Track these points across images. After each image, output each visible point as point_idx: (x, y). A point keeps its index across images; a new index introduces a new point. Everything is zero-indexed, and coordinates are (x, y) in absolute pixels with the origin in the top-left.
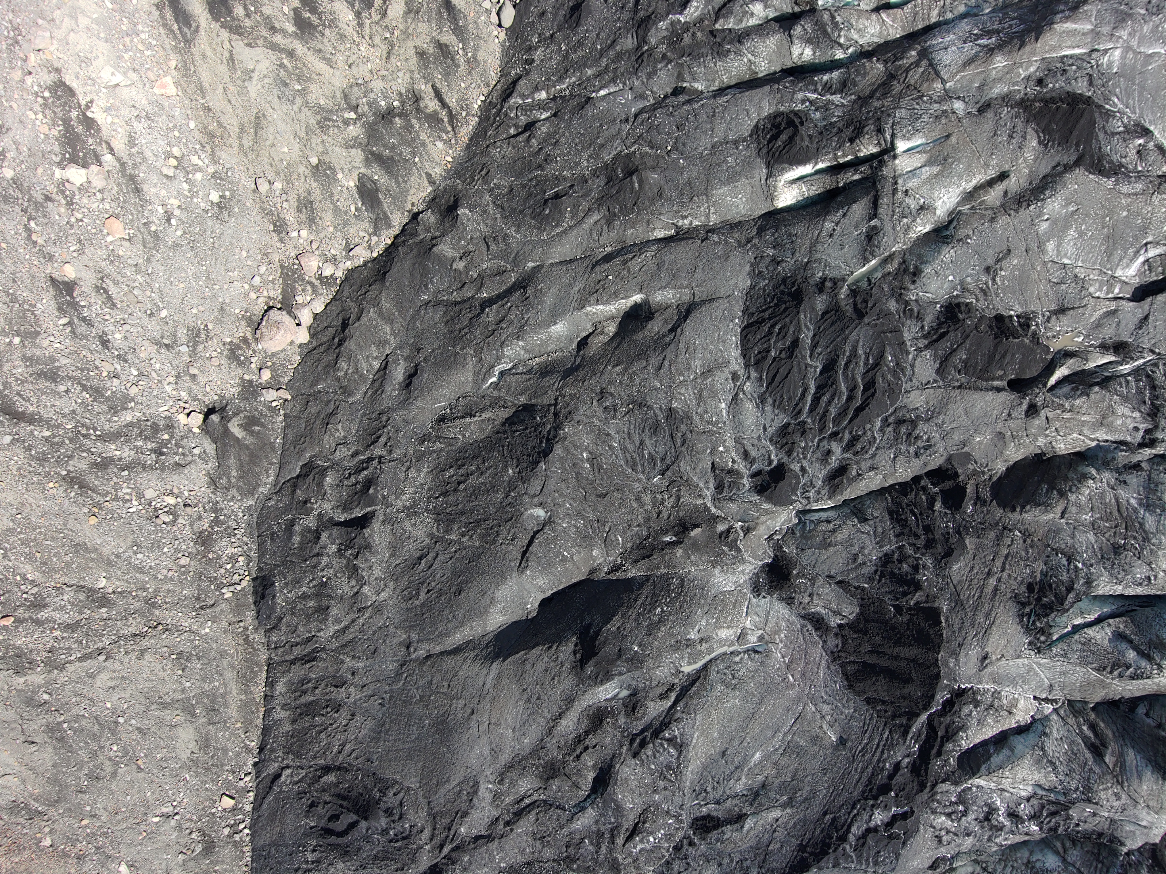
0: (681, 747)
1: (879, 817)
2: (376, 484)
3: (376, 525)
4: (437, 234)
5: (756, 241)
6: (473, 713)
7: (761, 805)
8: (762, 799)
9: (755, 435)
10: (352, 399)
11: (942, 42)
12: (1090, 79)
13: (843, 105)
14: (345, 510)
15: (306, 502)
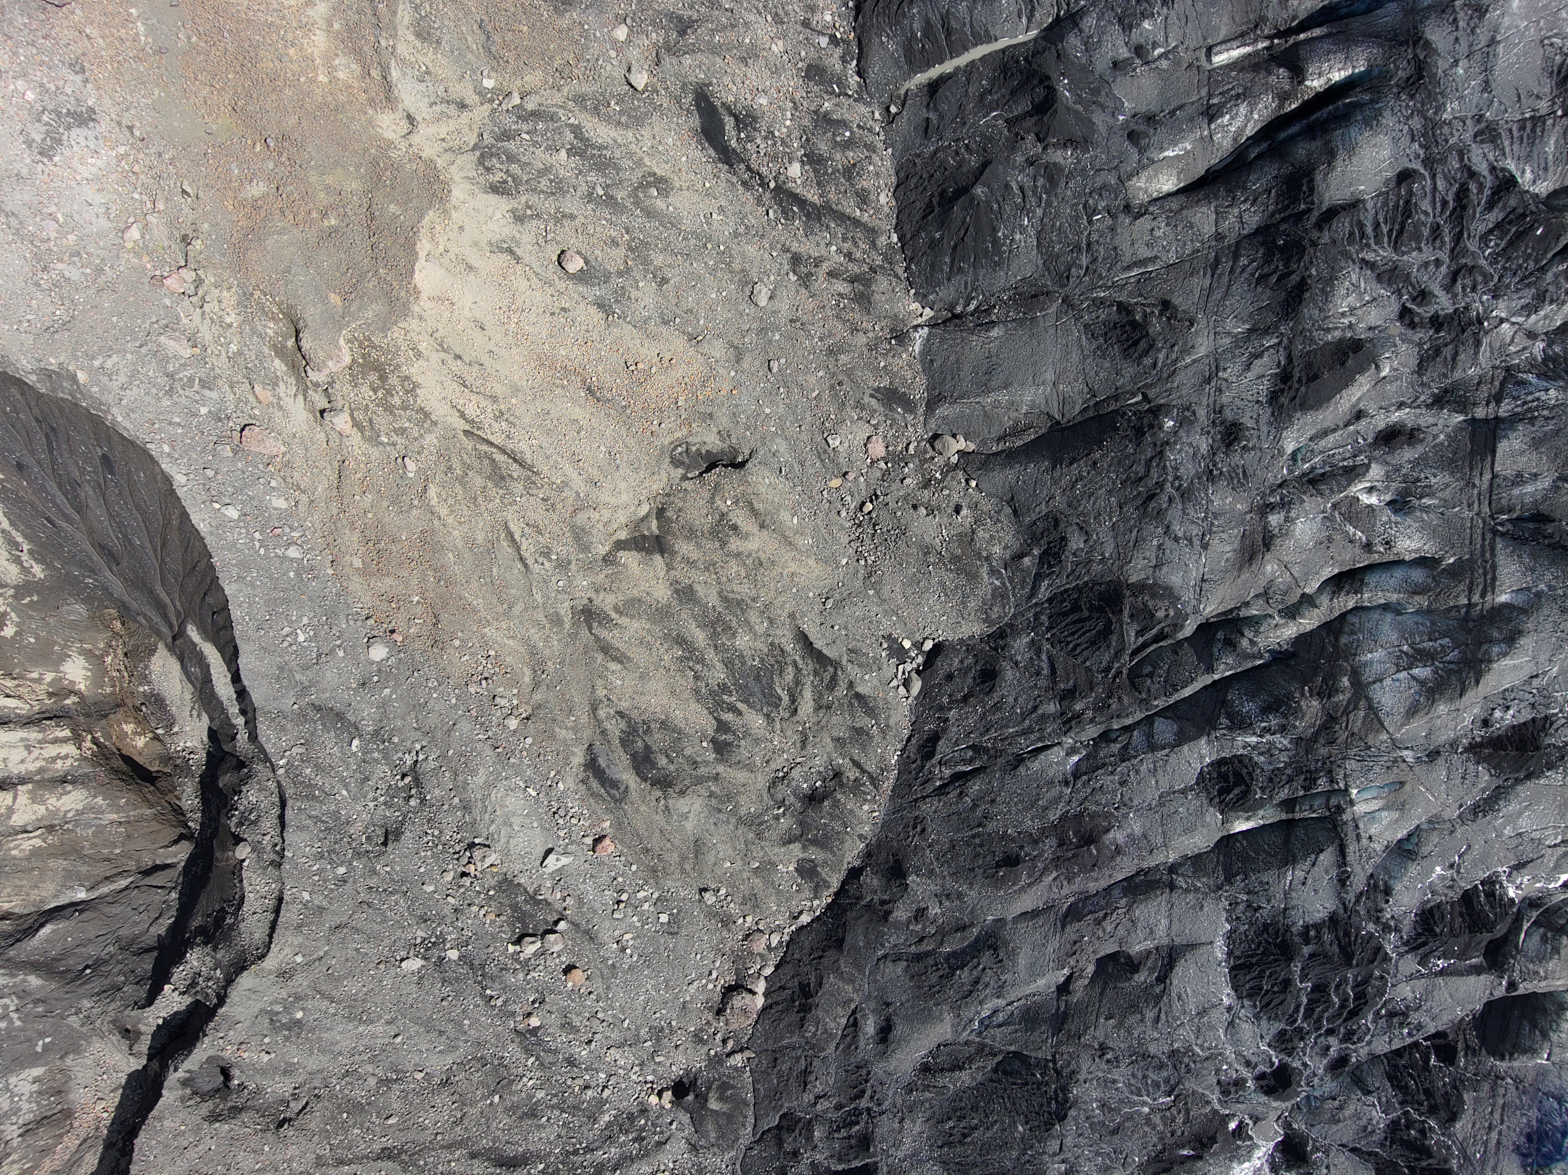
2: (873, 1138)
4: (886, 897)
5: (1226, 887)
9: (1254, 1045)
10: (823, 1054)
11: (1371, 662)
12: (1533, 705)
13: (1287, 749)
14: (840, 1160)
15: (795, 1154)
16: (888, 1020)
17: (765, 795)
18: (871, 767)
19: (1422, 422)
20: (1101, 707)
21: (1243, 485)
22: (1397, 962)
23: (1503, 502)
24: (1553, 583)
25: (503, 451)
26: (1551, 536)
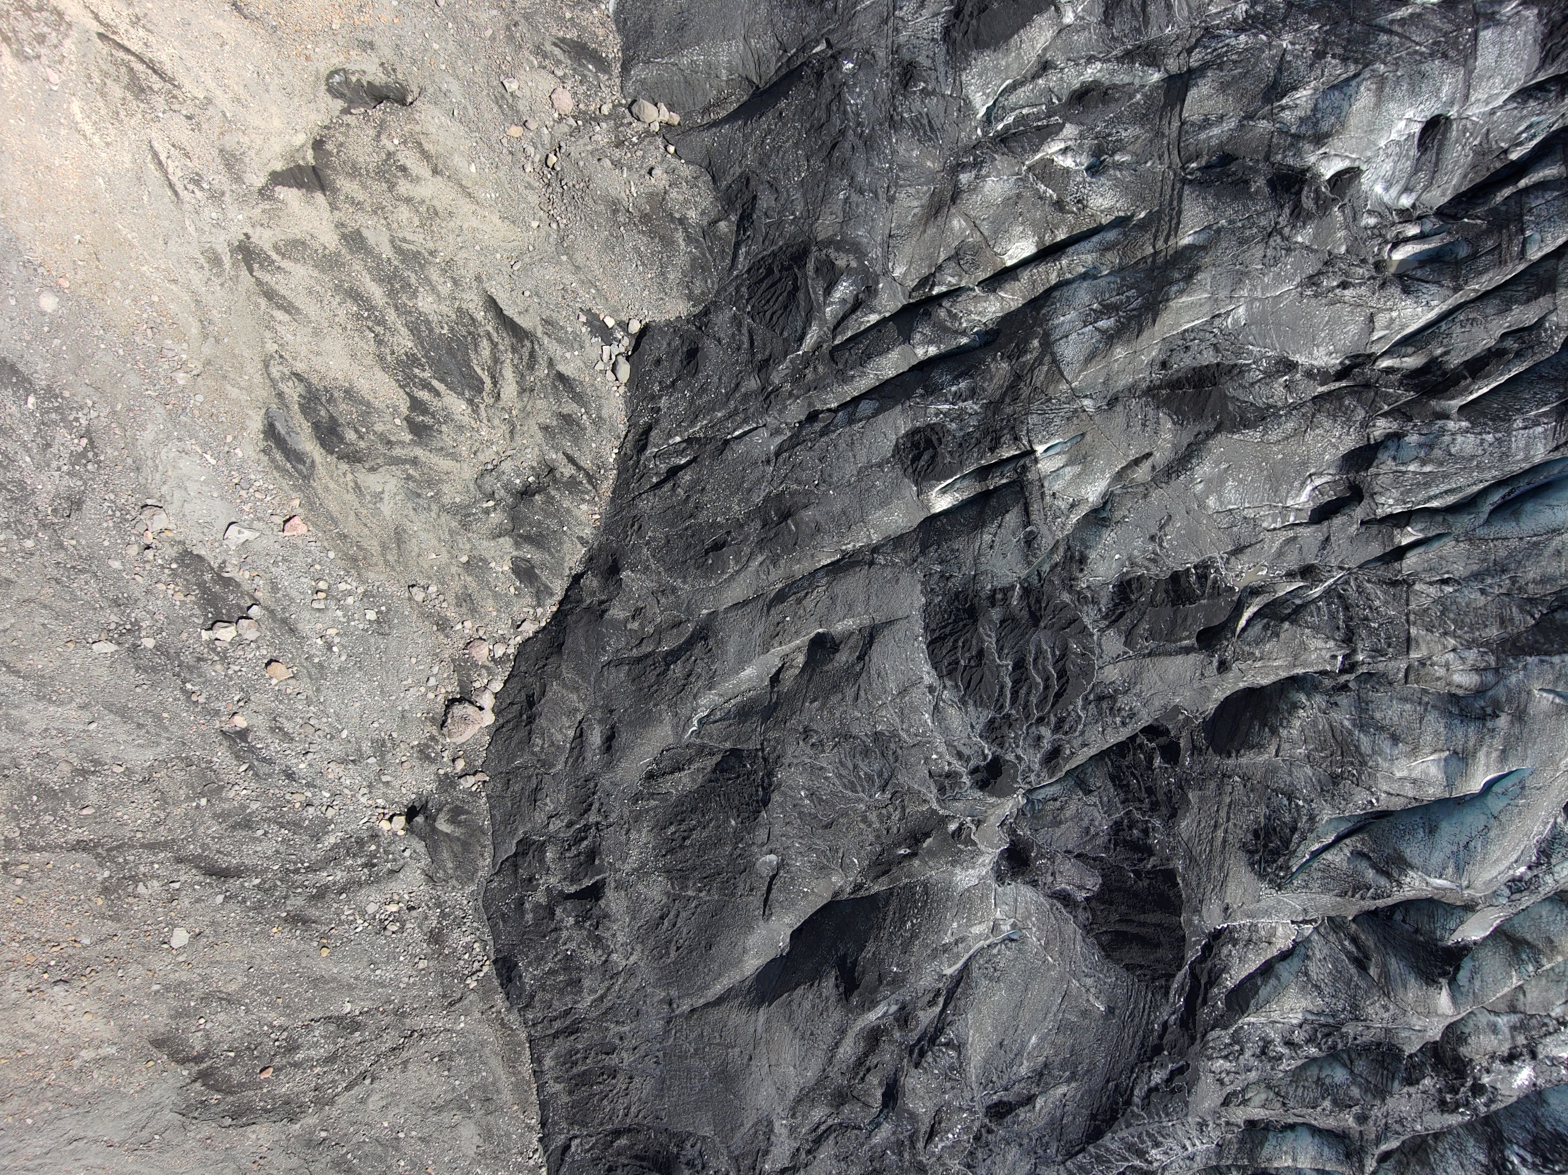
0: (959, 1047)
1: (1158, 1077)
2: (600, 853)
3: (610, 893)
4: (603, 597)
5: (921, 559)
6: (751, 1059)
7: (1047, 1084)
8: (1046, 1078)
9: (964, 735)
10: (553, 771)
11: (1063, 323)
12: (1216, 347)
13: (976, 413)
14: (573, 881)
15: (531, 879)
16: (613, 727)
17: (472, 486)
18: (586, 463)
19: (1118, 80)
20: (797, 377)
21: (931, 139)
22: (1099, 639)
23: (1191, 148)
24: (1233, 217)
25: (142, 61)
26: (1234, 173)
